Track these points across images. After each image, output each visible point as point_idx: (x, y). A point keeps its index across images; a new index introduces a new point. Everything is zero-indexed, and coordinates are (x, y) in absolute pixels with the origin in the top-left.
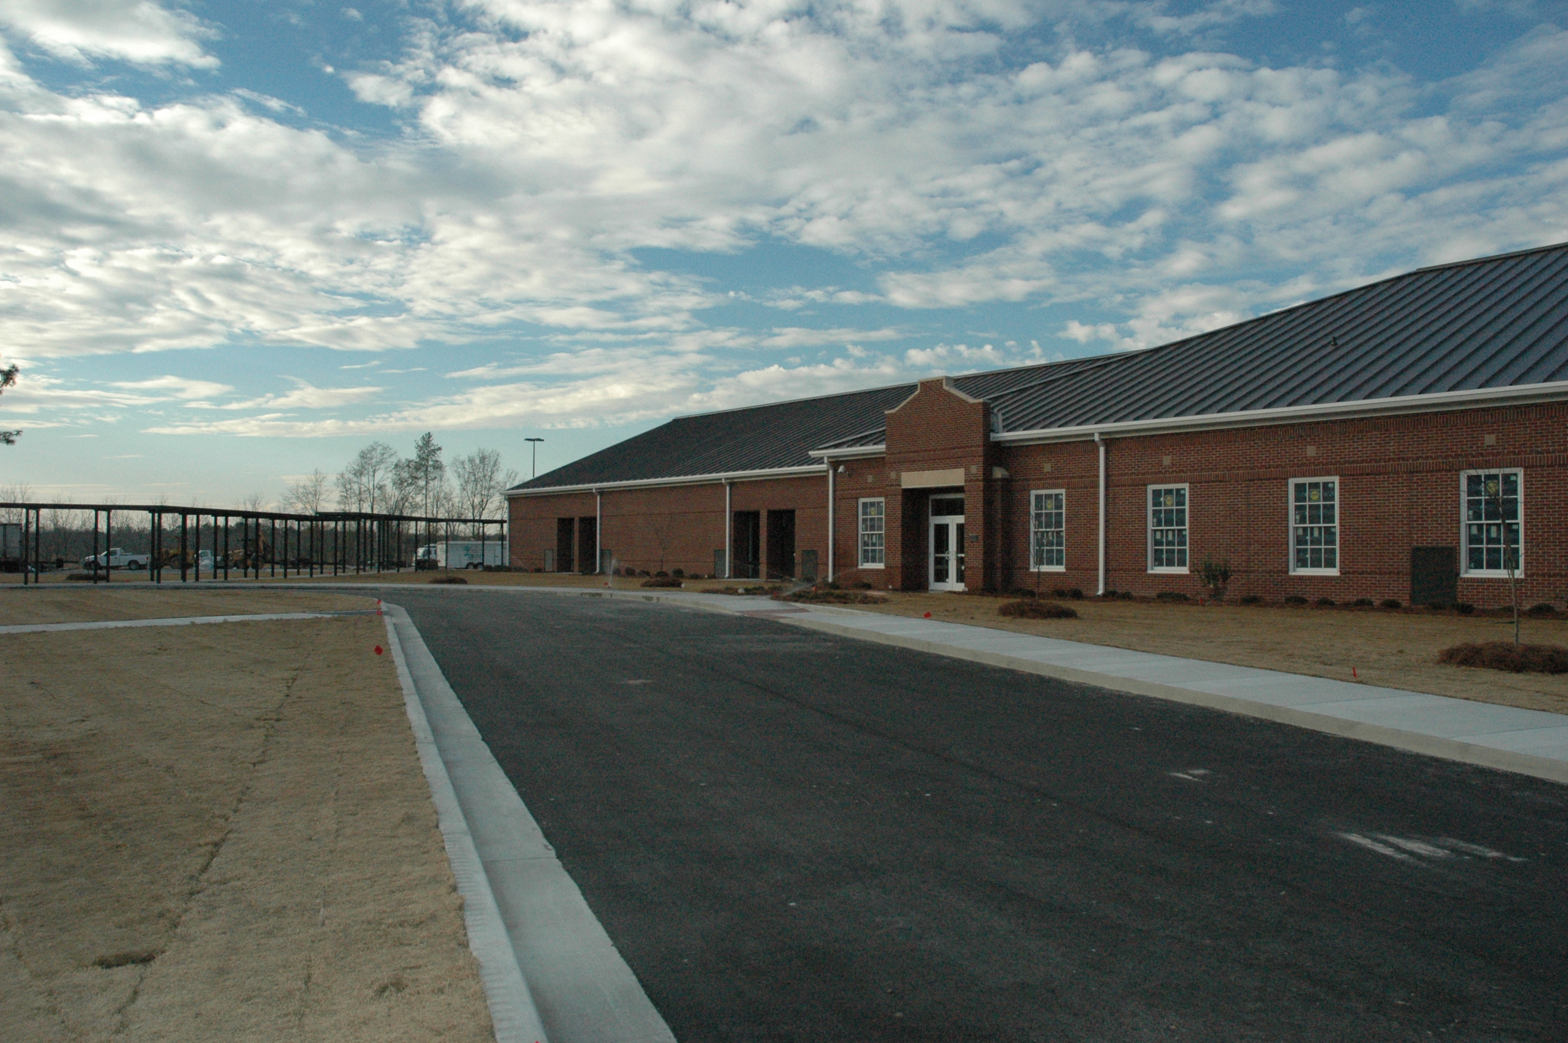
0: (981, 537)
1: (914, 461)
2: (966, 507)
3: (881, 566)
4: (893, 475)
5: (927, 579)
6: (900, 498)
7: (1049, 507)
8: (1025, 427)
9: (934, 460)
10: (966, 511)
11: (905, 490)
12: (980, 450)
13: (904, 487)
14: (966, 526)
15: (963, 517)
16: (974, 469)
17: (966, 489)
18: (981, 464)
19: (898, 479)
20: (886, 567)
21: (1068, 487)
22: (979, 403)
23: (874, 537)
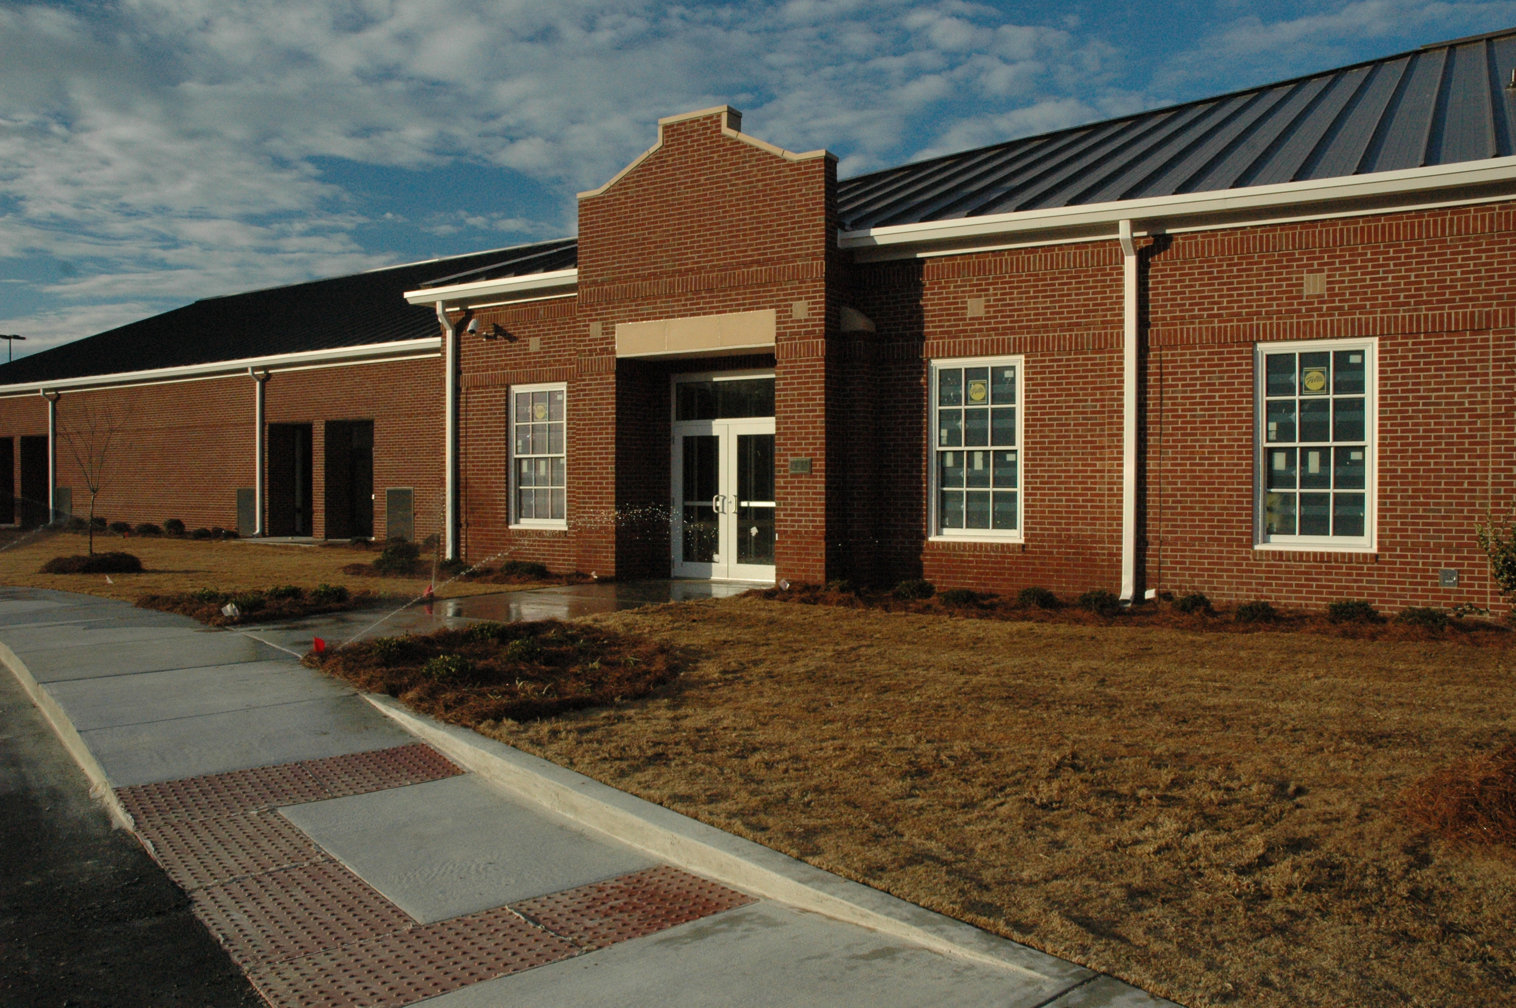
0: (820, 465)
1: (646, 298)
2: (779, 396)
3: (560, 525)
4: (596, 330)
5: (668, 553)
6: (612, 378)
7: (978, 396)
8: (923, 215)
9: (697, 292)
10: (779, 406)
11: (620, 361)
12: (819, 266)
13: (619, 356)
14: (779, 440)
15: (772, 420)
16: (800, 309)
17: (780, 357)
18: (821, 297)
19: (609, 336)
20: (572, 527)
21: (1029, 348)
22: (814, 161)
23: (542, 464)
